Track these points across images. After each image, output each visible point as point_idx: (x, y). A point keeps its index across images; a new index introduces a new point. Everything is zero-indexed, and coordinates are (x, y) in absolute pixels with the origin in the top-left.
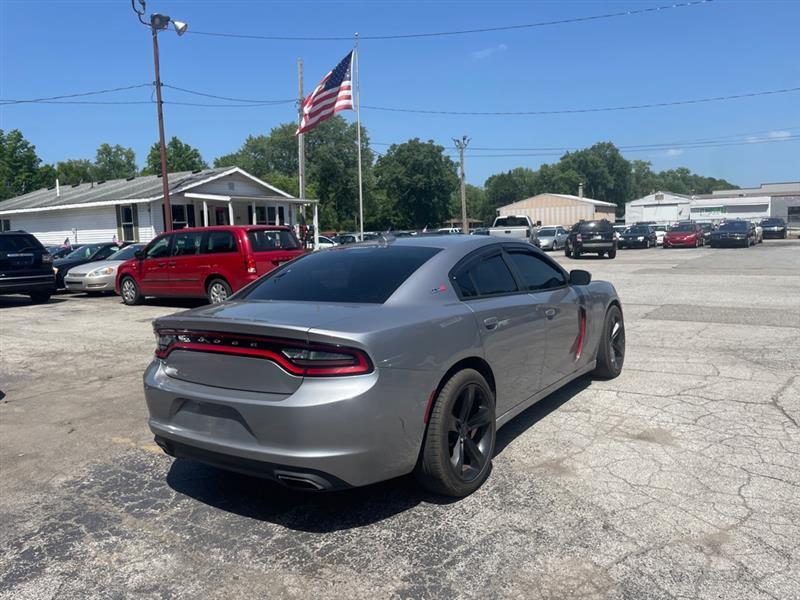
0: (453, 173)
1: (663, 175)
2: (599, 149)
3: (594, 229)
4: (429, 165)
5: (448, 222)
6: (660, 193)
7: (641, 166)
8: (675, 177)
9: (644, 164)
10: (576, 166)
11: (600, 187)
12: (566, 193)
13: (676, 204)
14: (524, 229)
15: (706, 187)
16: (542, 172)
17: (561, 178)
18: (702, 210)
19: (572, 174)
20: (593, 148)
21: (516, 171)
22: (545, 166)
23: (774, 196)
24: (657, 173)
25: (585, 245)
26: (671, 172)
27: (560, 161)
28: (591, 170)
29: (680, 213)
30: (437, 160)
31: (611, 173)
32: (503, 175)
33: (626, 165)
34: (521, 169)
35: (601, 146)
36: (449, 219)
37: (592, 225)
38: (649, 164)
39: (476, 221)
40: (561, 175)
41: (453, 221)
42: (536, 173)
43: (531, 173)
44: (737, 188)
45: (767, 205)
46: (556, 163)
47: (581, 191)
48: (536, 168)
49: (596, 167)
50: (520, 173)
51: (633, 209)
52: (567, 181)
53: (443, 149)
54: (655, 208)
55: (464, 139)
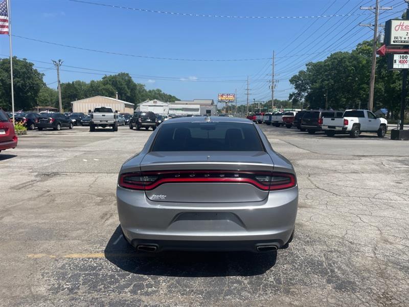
0: (40, 79)
1: (150, 91)
2: (122, 75)
3: (145, 116)
4: (24, 73)
5: (36, 107)
6: (156, 100)
7: (141, 86)
8: (155, 93)
9: (142, 85)
10: (111, 83)
11: (123, 95)
12: (106, 96)
13: (162, 106)
14: (112, 114)
15: (170, 99)
16: (91, 84)
17: (104, 89)
18: (174, 109)
19: (109, 87)
20: (119, 75)
21: (76, 82)
22: (93, 81)
23: (201, 105)
24: (148, 90)
25: (143, 124)
26: (153, 91)
27: (102, 80)
28: (119, 86)
29: (164, 110)
30: (29, 70)
31: (128, 88)
32: (69, 84)
33: (135, 85)
34: (79, 81)
35: (123, 74)
36: (37, 106)
37: (144, 114)
38: (144, 86)
39: (52, 108)
40: (104, 87)
41: (39, 107)
42: (88, 84)
43: (85, 84)
44: (180, 100)
45: (198, 109)
46: (99, 80)
47: (117, 96)
48: (88, 82)
49: (121, 85)
50: (79, 83)
51: (144, 107)
52: (107, 90)
53: (34, 65)
54: (153, 107)
55: (59, 61)
